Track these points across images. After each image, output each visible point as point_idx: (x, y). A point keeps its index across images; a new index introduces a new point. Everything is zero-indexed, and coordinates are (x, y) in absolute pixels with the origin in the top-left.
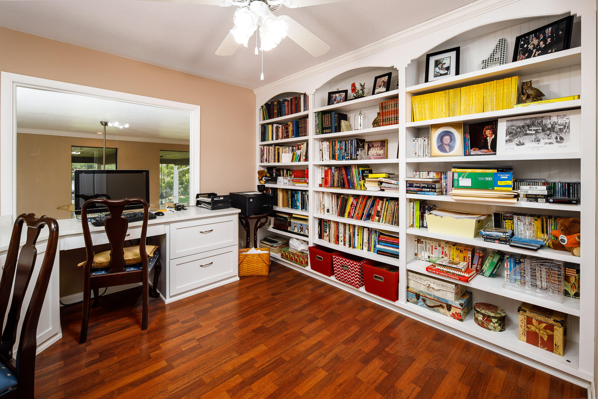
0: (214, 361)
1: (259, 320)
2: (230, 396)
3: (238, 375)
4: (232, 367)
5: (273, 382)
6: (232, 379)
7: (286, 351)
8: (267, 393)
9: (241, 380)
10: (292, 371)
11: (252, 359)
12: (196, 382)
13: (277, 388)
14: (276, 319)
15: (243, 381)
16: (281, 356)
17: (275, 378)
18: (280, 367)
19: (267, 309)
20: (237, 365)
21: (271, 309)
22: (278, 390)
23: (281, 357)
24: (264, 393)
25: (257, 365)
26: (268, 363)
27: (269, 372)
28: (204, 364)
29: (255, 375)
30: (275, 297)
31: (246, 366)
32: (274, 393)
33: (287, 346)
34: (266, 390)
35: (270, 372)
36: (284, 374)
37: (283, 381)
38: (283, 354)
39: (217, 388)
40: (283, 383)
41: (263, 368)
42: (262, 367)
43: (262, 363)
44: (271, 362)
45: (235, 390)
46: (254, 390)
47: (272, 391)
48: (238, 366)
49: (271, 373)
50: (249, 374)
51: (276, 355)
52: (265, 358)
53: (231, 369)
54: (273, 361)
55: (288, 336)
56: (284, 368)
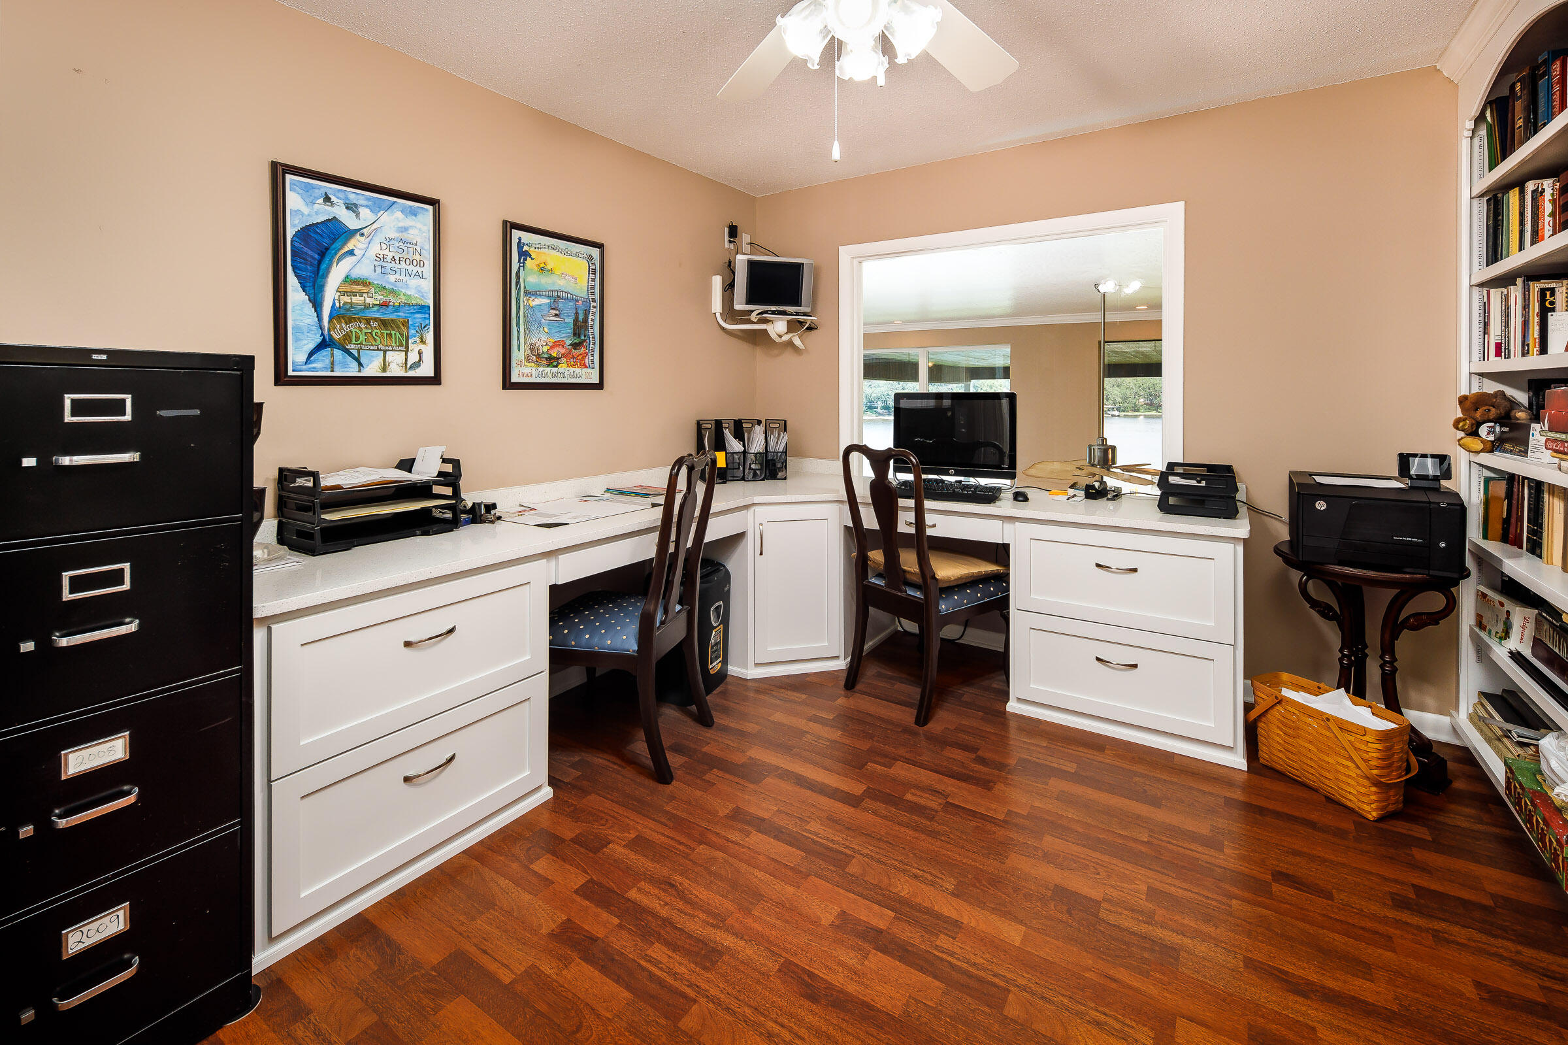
0: (908, 855)
1: (1113, 887)
2: (833, 922)
3: (893, 914)
4: (908, 894)
5: (910, 997)
6: (876, 907)
7: (1043, 998)
8: (870, 994)
9: (882, 925)
10: (975, 1037)
11: (957, 924)
12: (842, 853)
13: (897, 1013)
14: (1163, 926)
15: (881, 931)
16: (1013, 989)
17: (926, 998)
18: (969, 1000)
19: (1185, 886)
20: (919, 900)
21: (1196, 896)
22: (892, 1018)
23: (1009, 991)
24: (867, 987)
25: (943, 941)
26: (965, 966)
27: (935, 977)
28: (890, 843)
29: (910, 949)
30: (1276, 888)
31: (928, 920)
32: (879, 1011)
33: (1063, 995)
34: (878, 988)
35: (937, 980)
36: (950, 1017)
37: (926, 1024)
38: (1026, 994)
39: (842, 891)
40: (921, 1024)
41: (942, 960)
42: (944, 956)
43: (958, 951)
44: (972, 970)
45: (851, 926)
46: (866, 962)
47: (881, 1003)
48: (920, 904)
49: (937, 983)
50: (908, 934)
51: (1009, 975)
52: (979, 953)
53: (902, 894)
54: (982, 974)
55: (1114, 985)
56: (974, 1011)
